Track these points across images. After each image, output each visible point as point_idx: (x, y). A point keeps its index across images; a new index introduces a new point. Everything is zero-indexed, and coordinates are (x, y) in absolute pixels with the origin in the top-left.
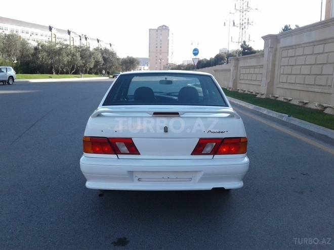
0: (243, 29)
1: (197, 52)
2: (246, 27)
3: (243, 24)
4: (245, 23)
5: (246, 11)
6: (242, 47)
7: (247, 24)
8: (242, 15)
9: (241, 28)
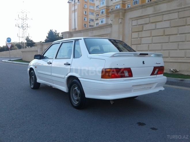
0: (24, 29)
1: (10, 40)
2: (26, 28)
3: (24, 27)
4: (25, 26)
5: (25, 19)
6: (26, 40)
7: (26, 27)
8: (23, 22)
9: (23, 29)
